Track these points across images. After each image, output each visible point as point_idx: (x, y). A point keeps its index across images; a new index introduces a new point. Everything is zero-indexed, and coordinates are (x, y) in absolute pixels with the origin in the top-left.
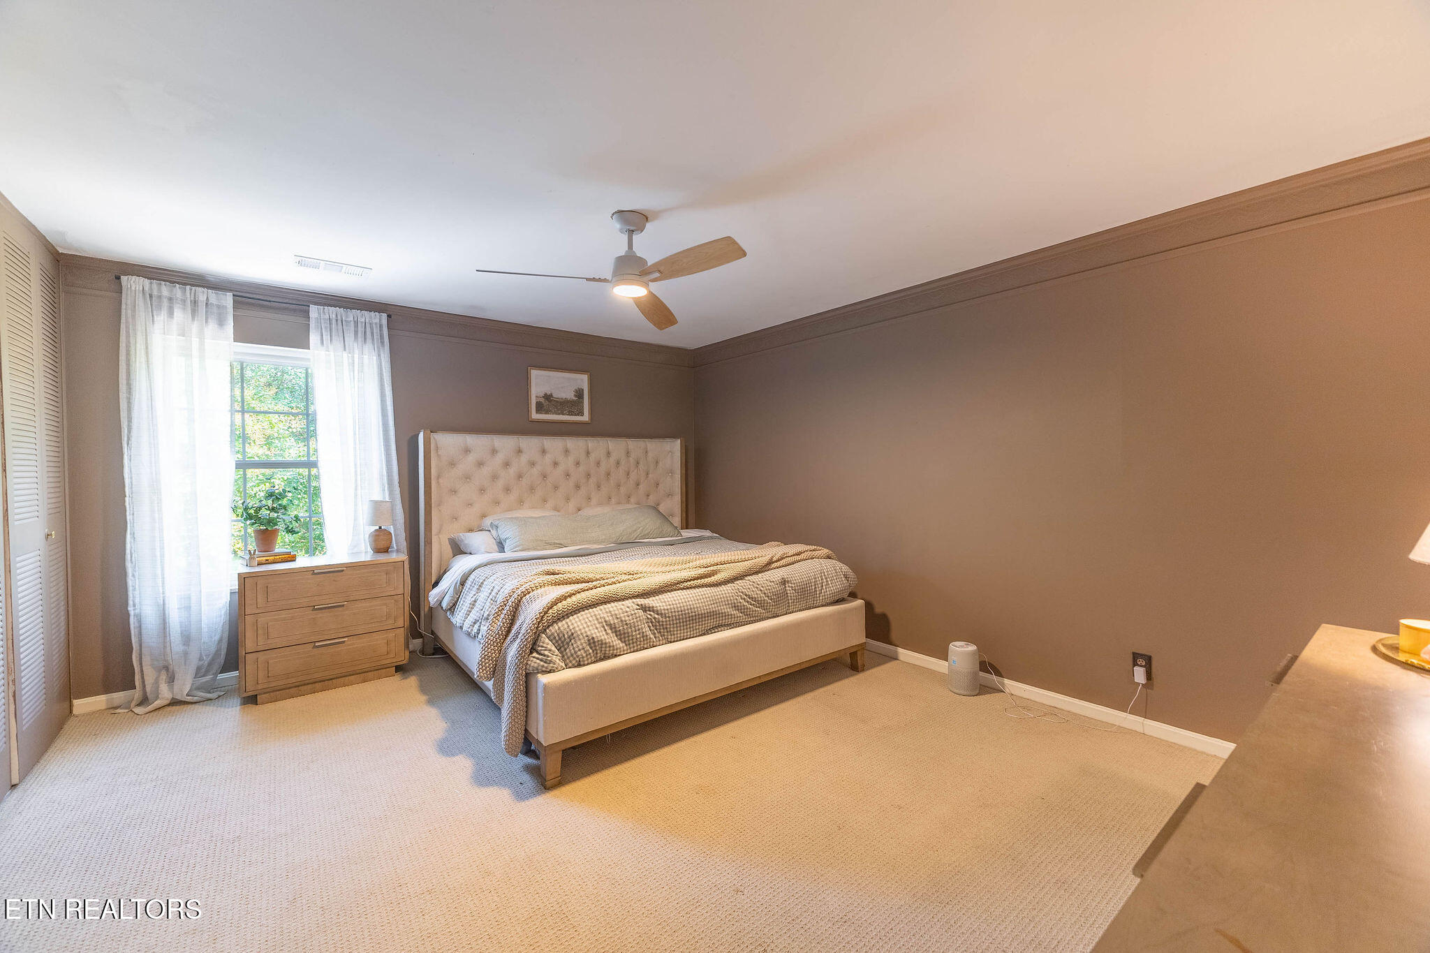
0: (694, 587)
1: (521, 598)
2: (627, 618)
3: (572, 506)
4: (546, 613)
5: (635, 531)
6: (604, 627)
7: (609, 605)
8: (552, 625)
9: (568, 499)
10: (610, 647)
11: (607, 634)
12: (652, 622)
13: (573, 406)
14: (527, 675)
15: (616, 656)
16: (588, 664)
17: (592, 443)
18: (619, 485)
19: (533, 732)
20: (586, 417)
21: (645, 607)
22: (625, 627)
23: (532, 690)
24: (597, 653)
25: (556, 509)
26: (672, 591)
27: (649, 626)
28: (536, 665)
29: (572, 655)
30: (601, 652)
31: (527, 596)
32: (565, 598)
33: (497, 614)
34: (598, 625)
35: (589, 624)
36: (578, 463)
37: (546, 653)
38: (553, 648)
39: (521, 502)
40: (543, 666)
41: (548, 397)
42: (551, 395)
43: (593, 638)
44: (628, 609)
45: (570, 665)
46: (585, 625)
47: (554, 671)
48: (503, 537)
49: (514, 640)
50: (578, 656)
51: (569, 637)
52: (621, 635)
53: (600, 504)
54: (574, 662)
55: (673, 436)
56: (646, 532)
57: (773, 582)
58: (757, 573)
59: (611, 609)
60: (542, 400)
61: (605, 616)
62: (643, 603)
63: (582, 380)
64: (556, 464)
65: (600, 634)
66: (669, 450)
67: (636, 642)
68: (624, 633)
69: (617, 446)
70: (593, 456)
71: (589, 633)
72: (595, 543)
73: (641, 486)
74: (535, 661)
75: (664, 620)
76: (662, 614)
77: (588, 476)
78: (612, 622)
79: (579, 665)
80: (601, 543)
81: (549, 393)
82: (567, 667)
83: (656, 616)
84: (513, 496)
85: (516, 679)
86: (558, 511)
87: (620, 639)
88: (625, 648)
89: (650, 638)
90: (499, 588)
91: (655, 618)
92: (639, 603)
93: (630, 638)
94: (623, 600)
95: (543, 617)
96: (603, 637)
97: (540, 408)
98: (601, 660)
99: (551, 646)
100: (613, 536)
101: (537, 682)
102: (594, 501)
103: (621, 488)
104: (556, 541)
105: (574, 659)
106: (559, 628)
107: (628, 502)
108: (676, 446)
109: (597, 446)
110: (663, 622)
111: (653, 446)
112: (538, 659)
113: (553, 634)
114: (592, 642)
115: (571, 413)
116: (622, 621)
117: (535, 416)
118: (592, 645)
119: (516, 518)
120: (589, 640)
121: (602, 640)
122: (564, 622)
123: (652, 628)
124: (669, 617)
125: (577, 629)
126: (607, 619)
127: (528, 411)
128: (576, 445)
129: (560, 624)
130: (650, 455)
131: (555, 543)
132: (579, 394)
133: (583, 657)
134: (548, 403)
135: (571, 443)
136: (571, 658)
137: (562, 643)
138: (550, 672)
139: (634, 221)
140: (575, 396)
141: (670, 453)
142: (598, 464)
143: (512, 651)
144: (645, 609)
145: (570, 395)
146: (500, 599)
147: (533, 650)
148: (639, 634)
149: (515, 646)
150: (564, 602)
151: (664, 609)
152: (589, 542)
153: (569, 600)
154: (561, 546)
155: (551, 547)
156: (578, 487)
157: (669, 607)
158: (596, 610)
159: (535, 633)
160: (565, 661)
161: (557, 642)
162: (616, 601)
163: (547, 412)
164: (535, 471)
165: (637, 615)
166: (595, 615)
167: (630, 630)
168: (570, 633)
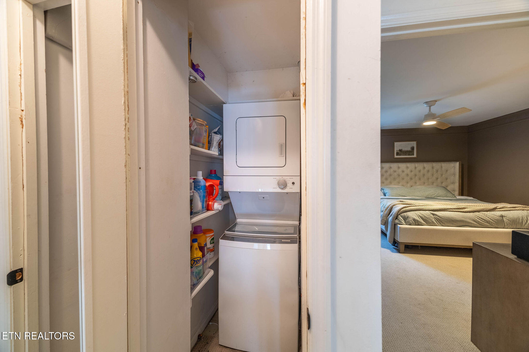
0: (455, 211)
1: (393, 206)
2: (426, 216)
3: (409, 185)
4: (400, 210)
5: (434, 194)
6: (418, 217)
7: (420, 211)
8: (402, 213)
9: (407, 183)
10: (420, 222)
11: (419, 219)
12: (436, 219)
13: (411, 152)
14: (395, 224)
15: (422, 225)
16: (413, 225)
17: (417, 165)
18: (428, 179)
19: (396, 239)
20: (415, 156)
21: (434, 214)
22: (426, 218)
23: (396, 229)
24: (416, 223)
25: (403, 185)
26: (445, 211)
27: (435, 220)
28: (397, 222)
29: (408, 222)
30: (417, 223)
31: (395, 206)
32: (406, 207)
33: (386, 210)
34: (416, 216)
35: (413, 215)
36: (411, 171)
37: (400, 220)
38: (402, 219)
39: (391, 183)
40: (399, 223)
41: (400, 150)
42: (402, 150)
43: (415, 219)
44: (427, 214)
45: (407, 224)
46: (412, 215)
47: (402, 225)
48: (385, 192)
49: (391, 216)
50: (410, 223)
51: (407, 217)
52: (424, 220)
53: (420, 185)
54: (408, 224)
55: (456, 161)
56: (439, 195)
57: (496, 215)
58: (487, 211)
59: (421, 213)
60: (399, 152)
61: (419, 214)
62: (433, 213)
63: (414, 144)
64: (403, 171)
65: (417, 218)
66: (453, 166)
67: (430, 223)
68: (425, 220)
69: (427, 166)
70: (417, 169)
71: (413, 217)
72: (417, 197)
73: (438, 179)
74: (397, 221)
75: (441, 219)
76: (440, 217)
77: (416, 175)
78: (421, 216)
79: (410, 225)
80: (420, 197)
81: (401, 149)
82: (406, 224)
83: (438, 217)
84: (388, 181)
85: (392, 225)
86: (404, 186)
87: (424, 221)
88: (426, 224)
89: (435, 223)
90: (386, 204)
91: (437, 218)
92: (431, 213)
93: (427, 221)
94: (425, 211)
95: (399, 211)
96: (418, 219)
97: (398, 154)
98: (417, 225)
99: (401, 218)
100: (425, 195)
101: (397, 227)
102: (418, 184)
103: (430, 180)
104: (403, 195)
105: (409, 223)
106: (404, 215)
107: (433, 185)
108: (457, 165)
109: (419, 166)
110: (440, 219)
111: (445, 165)
112: (398, 221)
113: (402, 216)
114: (414, 220)
115: (409, 155)
116: (425, 216)
117: (396, 156)
118: (414, 221)
119: (390, 187)
120: (413, 219)
121: (417, 220)
122: (405, 213)
123: (436, 220)
124: (443, 218)
125: (410, 215)
126: (419, 215)
127: (394, 155)
128: (411, 166)
129: (404, 214)
130: (443, 168)
131: (402, 195)
132: (413, 148)
133: (411, 223)
134: (401, 152)
135: (409, 165)
136: (408, 223)
137: (405, 218)
138: (401, 225)
139: (430, 104)
140: (411, 149)
141: (455, 167)
142: (420, 171)
143: (390, 219)
144: (433, 214)
145: (409, 149)
146: (386, 206)
147: (396, 219)
148: (431, 221)
149: (391, 218)
150: (406, 208)
151: (441, 216)
152: (414, 196)
153: (407, 208)
154: (405, 196)
155: (401, 196)
156: (411, 179)
157: (443, 215)
158: (416, 212)
159: (397, 215)
160: (406, 223)
161: (403, 218)
162: (423, 211)
163: (400, 155)
164: (396, 174)
165: (430, 216)
166: (415, 213)
167: (427, 219)
168: (407, 216)
